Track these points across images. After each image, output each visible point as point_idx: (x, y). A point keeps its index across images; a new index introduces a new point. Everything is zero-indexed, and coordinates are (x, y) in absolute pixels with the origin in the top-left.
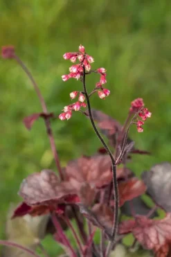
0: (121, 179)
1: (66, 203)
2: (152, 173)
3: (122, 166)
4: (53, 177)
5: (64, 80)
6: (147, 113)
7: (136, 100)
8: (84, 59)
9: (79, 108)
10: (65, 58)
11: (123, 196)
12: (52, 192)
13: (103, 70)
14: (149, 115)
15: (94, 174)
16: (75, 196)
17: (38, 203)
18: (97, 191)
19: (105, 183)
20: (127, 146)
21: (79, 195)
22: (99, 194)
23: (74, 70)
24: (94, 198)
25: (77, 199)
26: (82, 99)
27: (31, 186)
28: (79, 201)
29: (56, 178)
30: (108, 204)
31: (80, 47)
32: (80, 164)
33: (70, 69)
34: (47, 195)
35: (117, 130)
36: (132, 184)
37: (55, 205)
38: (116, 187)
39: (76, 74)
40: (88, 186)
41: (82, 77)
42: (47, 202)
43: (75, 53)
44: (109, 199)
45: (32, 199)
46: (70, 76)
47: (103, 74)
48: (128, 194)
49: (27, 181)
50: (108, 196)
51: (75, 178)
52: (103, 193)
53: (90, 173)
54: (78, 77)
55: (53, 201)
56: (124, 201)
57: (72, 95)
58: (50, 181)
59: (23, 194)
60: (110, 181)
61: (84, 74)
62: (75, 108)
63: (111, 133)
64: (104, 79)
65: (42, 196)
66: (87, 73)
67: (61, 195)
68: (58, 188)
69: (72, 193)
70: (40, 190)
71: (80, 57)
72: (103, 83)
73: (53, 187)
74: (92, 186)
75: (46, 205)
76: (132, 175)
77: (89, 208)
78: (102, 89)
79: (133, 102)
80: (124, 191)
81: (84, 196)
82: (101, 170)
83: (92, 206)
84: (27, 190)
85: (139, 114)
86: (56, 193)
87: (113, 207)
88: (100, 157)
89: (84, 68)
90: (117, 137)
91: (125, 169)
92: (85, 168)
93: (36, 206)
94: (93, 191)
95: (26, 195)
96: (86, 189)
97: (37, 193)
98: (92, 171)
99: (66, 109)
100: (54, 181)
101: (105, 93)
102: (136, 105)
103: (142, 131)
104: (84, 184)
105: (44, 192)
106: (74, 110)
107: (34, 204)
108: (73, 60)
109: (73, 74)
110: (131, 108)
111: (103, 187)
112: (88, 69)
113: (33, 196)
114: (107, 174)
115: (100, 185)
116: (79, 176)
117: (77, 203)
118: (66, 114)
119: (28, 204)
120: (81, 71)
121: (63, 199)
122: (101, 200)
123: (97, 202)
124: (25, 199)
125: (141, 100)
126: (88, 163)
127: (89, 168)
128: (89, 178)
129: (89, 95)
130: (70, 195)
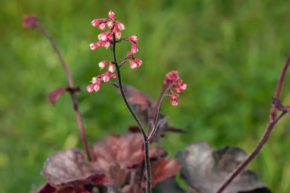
0: (154, 159)
1: (93, 183)
2: (187, 153)
3: (154, 144)
4: (79, 156)
5: (93, 49)
6: (182, 85)
7: (170, 73)
8: (114, 25)
9: (108, 80)
10: (94, 25)
11: (155, 177)
12: (78, 172)
13: (135, 38)
14: (184, 87)
15: (124, 153)
16: (103, 176)
17: (63, 184)
18: (127, 171)
19: (136, 163)
20: (161, 121)
21: (108, 176)
22: (129, 175)
23: (104, 38)
24: (124, 179)
25: (105, 179)
26: (111, 69)
27: (55, 166)
28: (107, 182)
29: (83, 158)
30: (140, 185)
31: (110, 13)
32: (109, 143)
33: (99, 36)
34: (73, 175)
35: (149, 105)
36: (165, 164)
37: (81, 187)
38: (148, 166)
39: (105, 42)
40: (118, 166)
41: (112, 46)
42: (72, 183)
43: (105, 20)
44: (140, 180)
45: (56, 179)
46: (99, 45)
47: (135, 43)
48: (161, 174)
49: (51, 160)
50: (139, 177)
51: (103, 157)
52: (133, 174)
53: (119, 153)
54: (107, 45)
55: (79, 182)
56: (156, 182)
57: (101, 65)
58: (76, 160)
59: (46, 174)
60: (142, 160)
61: (114, 42)
62: (104, 79)
63: (143, 108)
64: (136, 47)
65: (67, 176)
66: (118, 42)
67: (88, 175)
68: (84, 168)
69: (99, 174)
70: (65, 170)
71: (110, 24)
72: (134, 52)
73: (80, 166)
74: (123, 166)
75: (71, 186)
76: (165, 155)
77: (119, 190)
78: (134, 59)
79: (168, 75)
80: (157, 171)
81: (113, 177)
82: (132, 149)
83: (122, 187)
84: (51, 170)
85: (174, 86)
86: (83, 174)
87: (144, 189)
88: (131, 136)
89: (114, 35)
90: (149, 113)
91: (158, 148)
92: (114, 147)
93: (61, 187)
94: (123, 172)
95: (50, 176)
96: (115, 169)
97: (62, 173)
98: (122, 150)
99: (94, 80)
100: (80, 160)
101: (136, 63)
102: (170, 78)
103: (177, 104)
104: (113, 164)
105: (70, 172)
106: (102, 82)
107: (58, 185)
108: (102, 27)
109: (102, 42)
110: (165, 82)
111: (134, 167)
112: (118, 36)
113: (57, 176)
114: (138, 153)
115: (131, 166)
116: (108, 156)
117: (105, 184)
118: (94, 85)
119: (52, 185)
120: (111, 38)
121: (90, 180)
122: (132, 182)
123: (127, 183)
124: (49, 179)
125: (176, 72)
126: (118, 142)
127: (119, 148)
128: (118, 158)
129: (119, 65)
130: (97, 175)
